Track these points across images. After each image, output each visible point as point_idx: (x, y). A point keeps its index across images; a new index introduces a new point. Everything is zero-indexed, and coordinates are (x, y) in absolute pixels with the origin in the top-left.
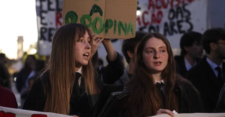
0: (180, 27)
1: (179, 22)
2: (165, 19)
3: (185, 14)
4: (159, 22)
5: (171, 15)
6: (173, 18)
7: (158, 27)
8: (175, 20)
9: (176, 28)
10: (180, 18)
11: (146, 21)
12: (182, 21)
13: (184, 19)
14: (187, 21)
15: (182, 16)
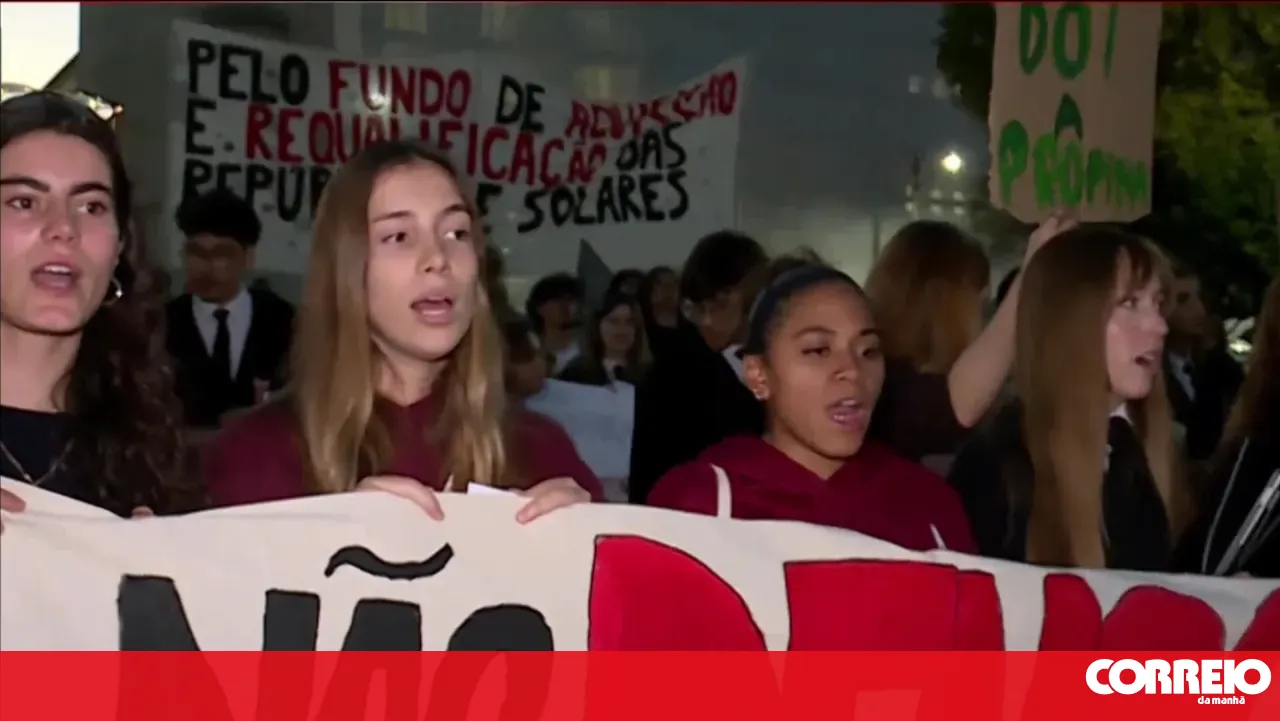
0: (649, 196)
1: (646, 180)
2: (607, 169)
3: (669, 156)
4: (586, 176)
5: (628, 156)
6: (630, 165)
7: (582, 193)
8: (636, 173)
9: (636, 197)
10: (651, 169)
11: (551, 173)
12: (657, 178)
13: (665, 172)
14: (674, 179)
15: (659, 164)
